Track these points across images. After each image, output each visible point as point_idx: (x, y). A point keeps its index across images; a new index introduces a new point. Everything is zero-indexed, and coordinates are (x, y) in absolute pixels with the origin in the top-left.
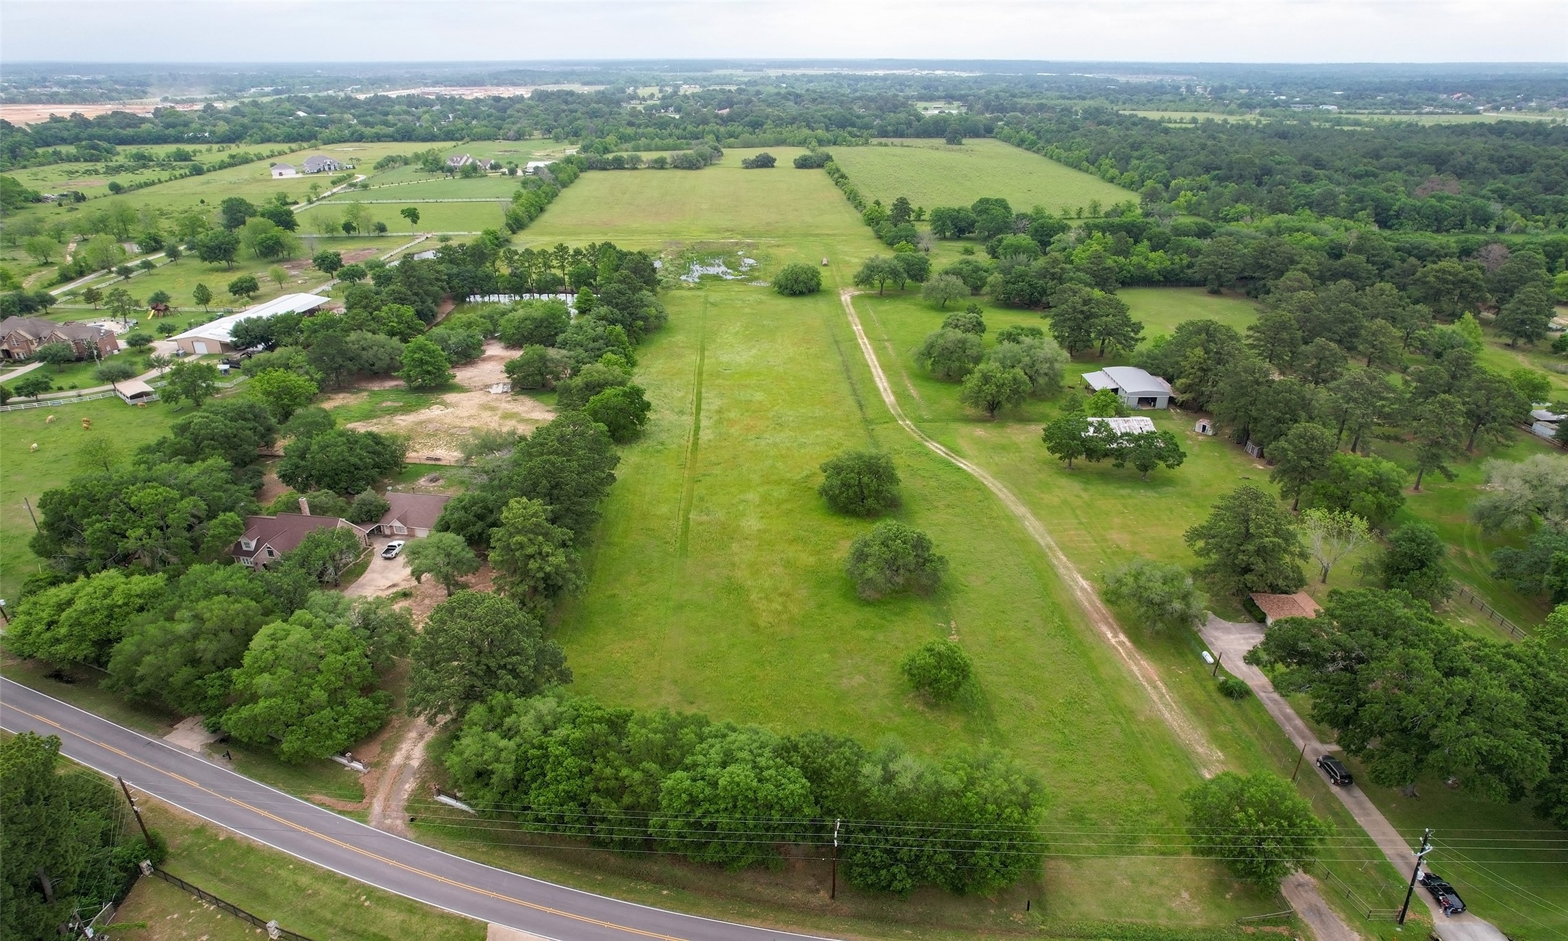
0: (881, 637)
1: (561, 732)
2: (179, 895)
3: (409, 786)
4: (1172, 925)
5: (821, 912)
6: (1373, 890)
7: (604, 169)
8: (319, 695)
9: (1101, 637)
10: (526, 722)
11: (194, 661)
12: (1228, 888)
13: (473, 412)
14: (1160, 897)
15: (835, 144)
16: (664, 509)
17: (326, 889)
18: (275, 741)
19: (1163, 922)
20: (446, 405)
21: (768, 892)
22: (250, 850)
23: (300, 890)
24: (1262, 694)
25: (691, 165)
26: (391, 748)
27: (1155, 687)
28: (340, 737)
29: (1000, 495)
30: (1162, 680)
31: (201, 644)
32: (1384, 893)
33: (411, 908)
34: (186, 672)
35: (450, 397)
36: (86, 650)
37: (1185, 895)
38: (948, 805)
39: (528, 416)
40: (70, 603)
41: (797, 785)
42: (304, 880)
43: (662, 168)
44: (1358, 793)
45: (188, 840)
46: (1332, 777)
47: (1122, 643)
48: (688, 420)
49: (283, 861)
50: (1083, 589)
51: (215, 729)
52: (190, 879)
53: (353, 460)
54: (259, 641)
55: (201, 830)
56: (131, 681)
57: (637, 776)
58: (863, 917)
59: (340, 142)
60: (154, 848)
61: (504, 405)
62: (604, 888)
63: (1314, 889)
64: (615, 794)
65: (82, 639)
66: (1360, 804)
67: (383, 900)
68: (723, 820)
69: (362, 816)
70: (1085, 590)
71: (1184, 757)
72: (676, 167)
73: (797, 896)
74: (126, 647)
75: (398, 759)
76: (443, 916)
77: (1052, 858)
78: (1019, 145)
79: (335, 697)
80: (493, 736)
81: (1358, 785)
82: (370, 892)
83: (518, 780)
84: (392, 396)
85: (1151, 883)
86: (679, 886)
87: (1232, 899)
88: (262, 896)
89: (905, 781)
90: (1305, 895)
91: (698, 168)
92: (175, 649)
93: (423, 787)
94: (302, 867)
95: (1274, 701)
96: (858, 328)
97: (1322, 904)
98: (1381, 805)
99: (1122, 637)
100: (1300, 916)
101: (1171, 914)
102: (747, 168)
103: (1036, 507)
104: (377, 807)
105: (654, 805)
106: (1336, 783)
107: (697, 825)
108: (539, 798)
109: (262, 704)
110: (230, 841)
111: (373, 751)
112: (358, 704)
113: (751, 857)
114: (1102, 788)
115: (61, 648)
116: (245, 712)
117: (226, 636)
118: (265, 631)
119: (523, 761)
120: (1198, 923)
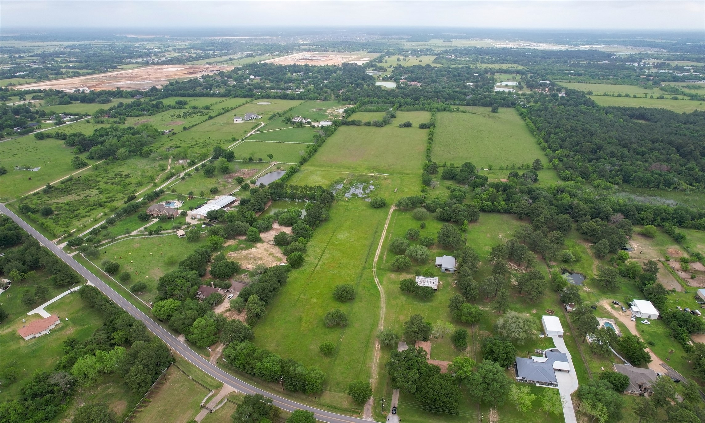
0: (325, 337)
1: (244, 351)
2: (177, 369)
3: (218, 356)
5: (281, 392)
7: (348, 125)
8: (205, 335)
9: (374, 345)
10: (238, 348)
11: (184, 324)
13: (262, 251)
15: (444, 111)
16: (295, 293)
17: (200, 373)
18: (196, 342)
20: (256, 247)
21: (273, 387)
22: (189, 363)
23: (196, 372)
25: (378, 125)
26: (217, 347)
27: (376, 359)
28: (208, 344)
29: (382, 299)
30: (379, 358)
31: (186, 321)
33: (213, 378)
34: (182, 326)
35: (259, 245)
36: (165, 317)
37: (346, 402)
38: (302, 377)
39: (275, 255)
40: (163, 306)
41: (278, 368)
42: (197, 370)
43: (369, 125)
45: (179, 359)
48: (317, 261)
49: (194, 366)
51: (186, 338)
52: (179, 367)
53: (226, 271)
54: (196, 323)
55: (182, 358)
56: (173, 326)
57: (253, 362)
58: (287, 394)
59: (261, 98)
60: (174, 360)
61: (271, 250)
62: (245, 381)
64: (249, 364)
65: (165, 315)
67: (208, 376)
68: (264, 372)
69: (209, 360)
71: (369, 376)
72: (374, 125)
73: (277, 389)
74: (172, 319)
75: (218, 350)
76: (217, 381)
79: (208, 336)
80: (232, 350)
82: (207, 374)
83: (235, 359)
84: (244, 243)
85: (342, 399)
86: (258, 383)
88: (190, 372)
89: (297, 371)
90: (368, 406)
91: (382, 126)
92: (181, 321)
93: (221, 356)
94: (197, 368)
96: (386, 226)
97: (370, 408)
102: (400, 127)
103: (388, 304)
104: (212, 359)
105: (254, 368)
107: (260, 373)
108: (237, 363)
109: (195, 336)
110: (186, 361)
111: (213, 347)
112: (212, 337)
113: (269, 380)
114: (347, 379)
115: (161, 316)
116: (192, 336)
117: (190, 319)
118: (197, 320)
119: (236, 355)
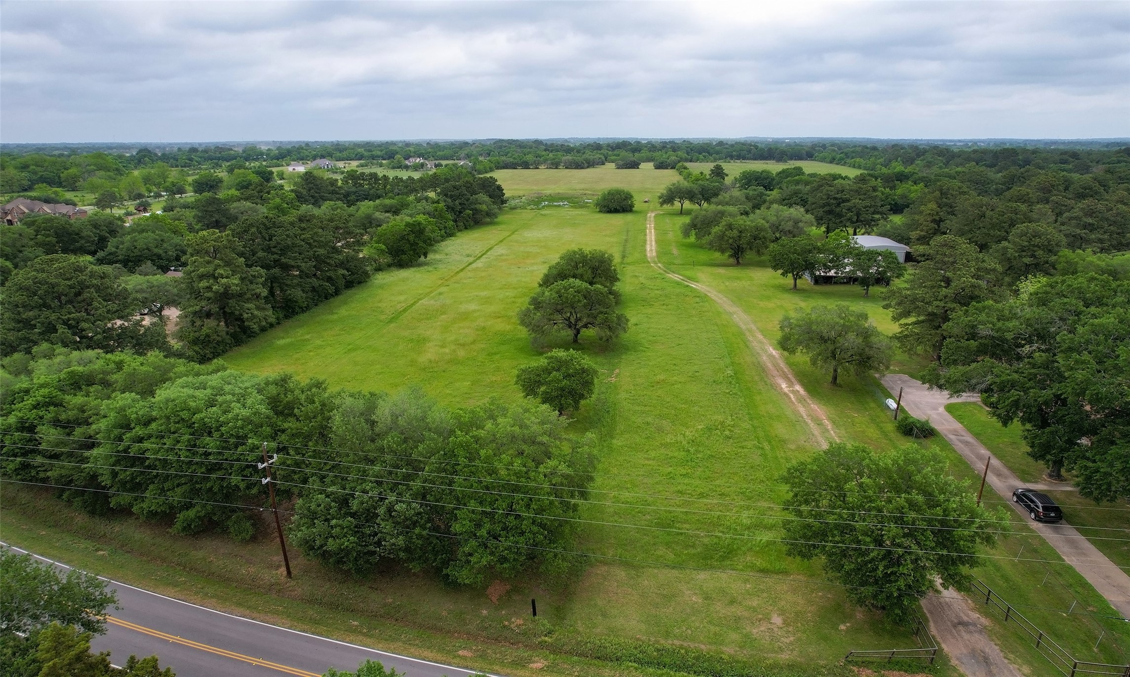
4: (743, 655)
6: (1084, 643)
7: (515, 169)
9: (773, 386)
12: (845, 618)
14: (737, 619)
15: (691, 161)
19: (728, 650)
24: (952, 437)
25: (578, 167)
29: (719, 301)
30: (829, 419)
32: (1103, 648)
37: (777, 620)
43: (556, 168)
44: (1071, 532)
46: (1032, 510)
47: (795, 393)
48: (469, 259)
50: (771, 356)
63: (983, 630)
66: (1072, 543)
70: (774, 357)
72: (566, 168)
77: (604, 563)
78: (831, 162)
81: (1070, 523)
85: (732, 602)
87: (847, 631)
90: (966, 636)
91: (582, 168)
95: (967, 443)
96: (650, 226)
97: (993, 650)
98: (1105, 547)
99: (798, 388)
100: (954, 662)
101: (748, 641)
102: (618, 168)
103: (748, 308)
106: (1038, 519)
120: (785, 657)
